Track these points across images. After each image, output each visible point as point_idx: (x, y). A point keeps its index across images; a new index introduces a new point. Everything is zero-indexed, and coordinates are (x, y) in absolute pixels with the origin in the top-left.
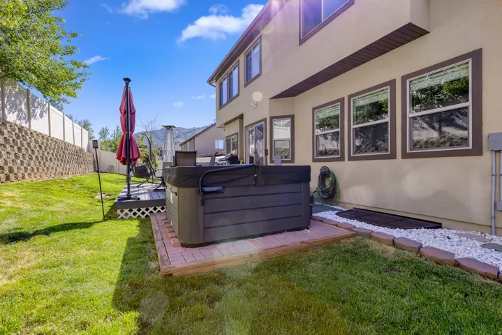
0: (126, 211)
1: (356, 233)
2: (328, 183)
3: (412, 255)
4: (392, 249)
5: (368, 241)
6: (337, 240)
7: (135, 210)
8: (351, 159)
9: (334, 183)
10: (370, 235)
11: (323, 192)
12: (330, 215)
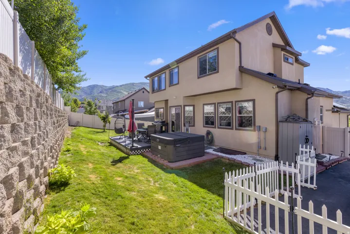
0: (133, 152)
1: (219, 157)
2: (210, 137)
3: (233, 162)
4: (228, 161)
5: (222, 159)
6: (213, 159)
7: (136, 151)
8: (218, 128)
9: (212, 137)
10: (222, 157)
11: (208, 141)
12: (210, 151)
